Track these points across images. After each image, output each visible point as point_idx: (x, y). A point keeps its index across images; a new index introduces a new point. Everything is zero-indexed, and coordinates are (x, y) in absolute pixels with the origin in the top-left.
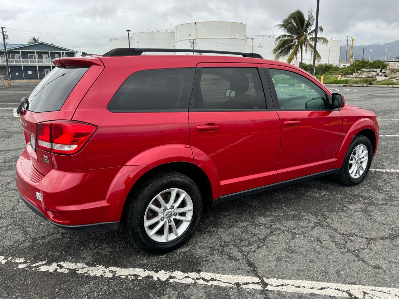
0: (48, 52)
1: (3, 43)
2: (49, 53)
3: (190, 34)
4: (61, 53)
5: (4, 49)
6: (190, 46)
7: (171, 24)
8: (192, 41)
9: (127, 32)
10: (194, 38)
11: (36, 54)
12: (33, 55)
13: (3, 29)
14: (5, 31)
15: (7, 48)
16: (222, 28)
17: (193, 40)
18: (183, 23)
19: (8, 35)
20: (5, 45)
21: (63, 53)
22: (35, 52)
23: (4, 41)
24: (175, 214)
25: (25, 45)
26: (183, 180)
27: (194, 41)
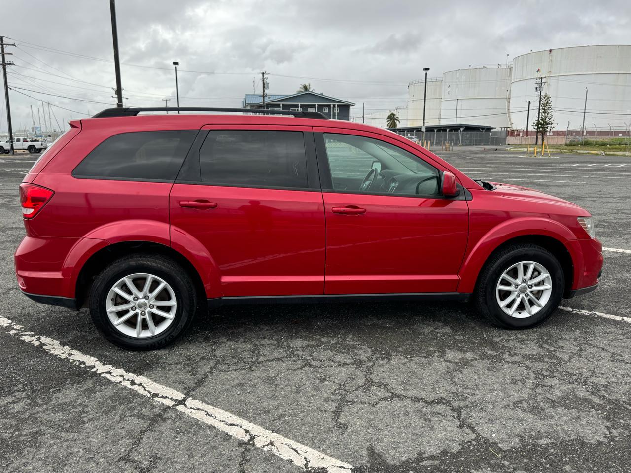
0: (315, 105)
1: (262, 94)
2: (317, 106)
3: (539, 70)
4: (332, 106)
5: (262, 101)
6: (535, 89)
7: (508, 55)
8: (539, 81)
9: (425, 72)
10: (543, 76)
11: (301, 108)
12: (296, 109)
13: (264, 75)
14: (266, 78)
15: (266, 100)
16: (601, 57)
17: (542, 78)
18: (530, 52)
19: (268, 83)
20: (264, 96)
21: (334, 106)
22: (299, 106)
23: (264, 91)
24: (152, 307)
25: (288, 96)
26: (159, 265)
27: (544, 80)
